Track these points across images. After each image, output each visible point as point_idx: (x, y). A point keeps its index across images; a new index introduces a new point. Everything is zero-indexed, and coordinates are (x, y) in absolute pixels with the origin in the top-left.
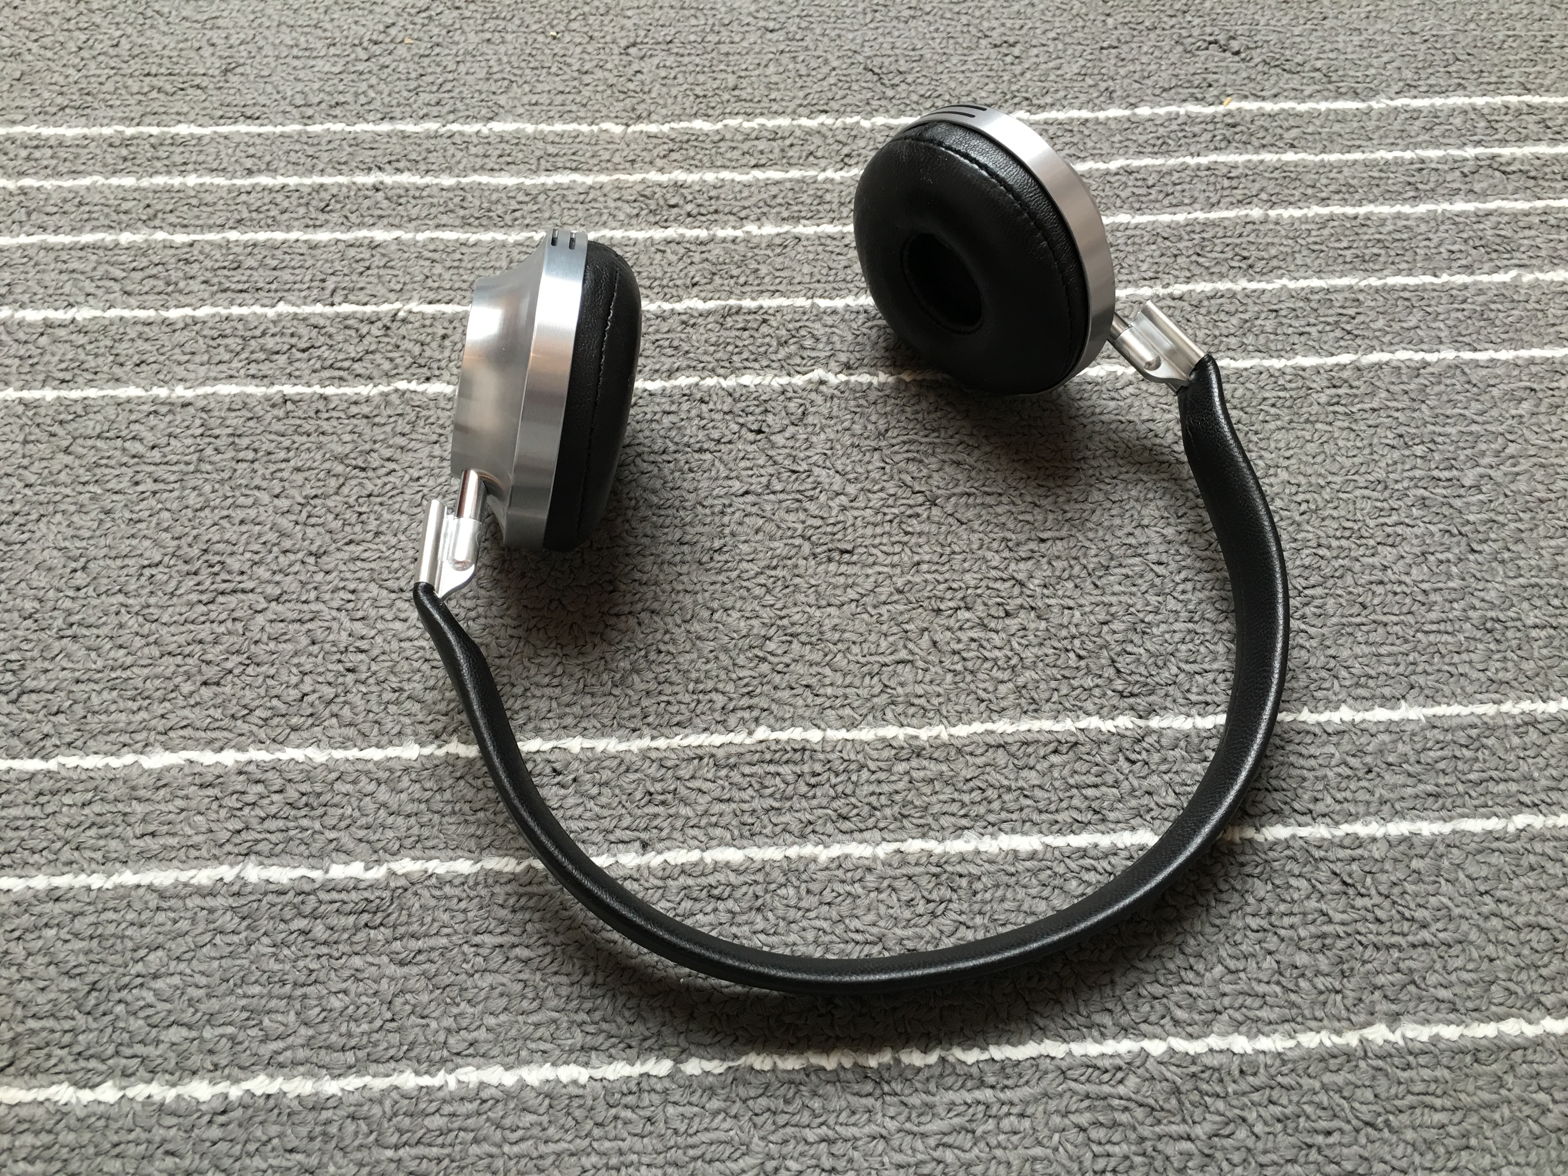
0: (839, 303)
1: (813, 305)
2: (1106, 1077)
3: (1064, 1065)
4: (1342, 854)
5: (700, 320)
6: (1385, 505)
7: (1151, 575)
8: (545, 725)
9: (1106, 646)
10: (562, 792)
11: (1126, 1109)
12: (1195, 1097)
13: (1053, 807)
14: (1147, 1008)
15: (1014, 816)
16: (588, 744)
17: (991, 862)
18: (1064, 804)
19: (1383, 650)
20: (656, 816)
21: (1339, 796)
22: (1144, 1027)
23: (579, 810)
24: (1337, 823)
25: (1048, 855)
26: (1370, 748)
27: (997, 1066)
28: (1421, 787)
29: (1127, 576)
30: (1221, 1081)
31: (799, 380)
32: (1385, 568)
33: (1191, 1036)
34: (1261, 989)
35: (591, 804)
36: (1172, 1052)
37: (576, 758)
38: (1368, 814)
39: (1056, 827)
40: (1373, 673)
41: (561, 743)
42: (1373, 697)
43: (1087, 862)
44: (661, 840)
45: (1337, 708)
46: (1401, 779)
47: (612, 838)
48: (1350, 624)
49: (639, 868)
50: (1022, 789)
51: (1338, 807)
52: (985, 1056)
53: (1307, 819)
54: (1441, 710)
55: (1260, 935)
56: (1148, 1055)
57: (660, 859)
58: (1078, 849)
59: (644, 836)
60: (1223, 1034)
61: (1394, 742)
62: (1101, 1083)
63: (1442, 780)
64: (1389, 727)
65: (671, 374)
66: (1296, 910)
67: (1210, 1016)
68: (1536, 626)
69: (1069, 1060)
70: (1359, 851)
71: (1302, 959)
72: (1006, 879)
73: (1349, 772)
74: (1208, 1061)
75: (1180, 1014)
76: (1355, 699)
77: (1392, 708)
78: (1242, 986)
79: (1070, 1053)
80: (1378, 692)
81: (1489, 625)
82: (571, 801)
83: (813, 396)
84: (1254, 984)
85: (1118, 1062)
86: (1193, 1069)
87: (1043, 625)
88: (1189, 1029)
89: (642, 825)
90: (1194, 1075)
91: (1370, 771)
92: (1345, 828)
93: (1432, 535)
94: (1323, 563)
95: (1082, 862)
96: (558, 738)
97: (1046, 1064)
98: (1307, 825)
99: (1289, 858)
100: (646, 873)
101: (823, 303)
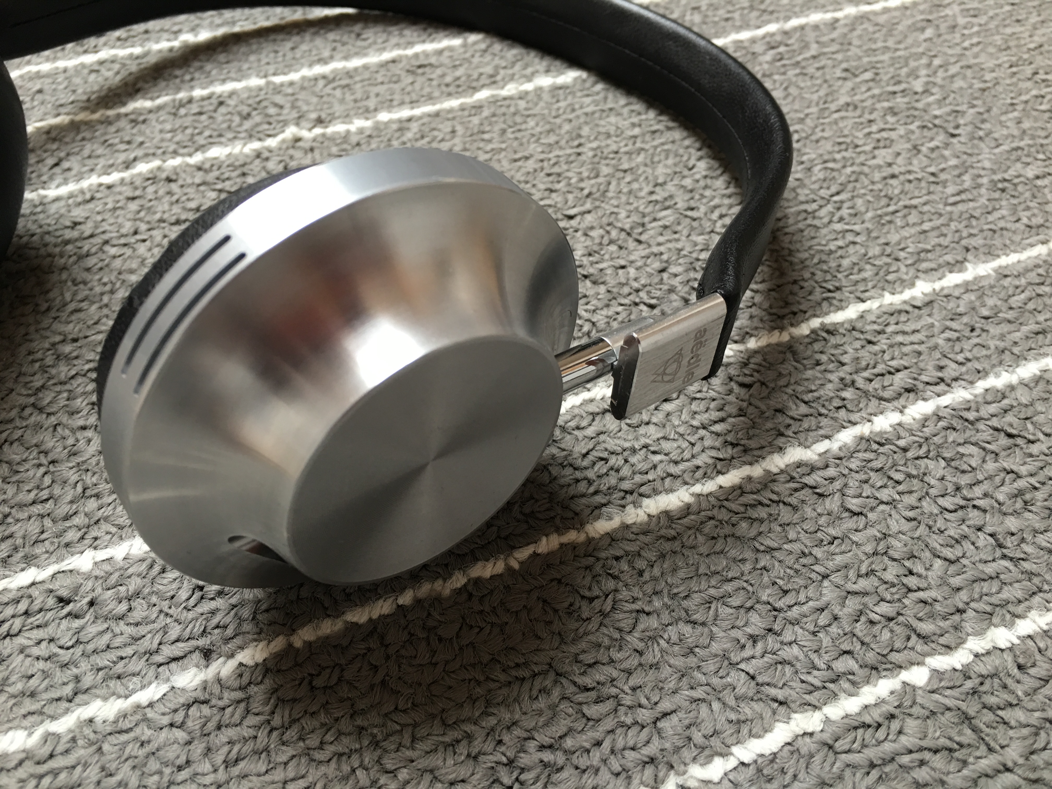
0: (294, 76)
1: (268, 83)
2: (881, 734)
3: (827, 737)
4: (992, 409)
5: (151, 116)
6: (862, 120)
7: (688, 221)
8: (39, 550)
9: (671, 290)
10: (77, 623)
11: (922, 763)
12: (988, 716)
13: (687, 455)
14: (886, 635)
15: (650, 477)
16: (102, 555)
17: (645, 533)
18: (697, 448)
19: (926, 226)
20: (213, 612)
21: (960, 358)
22: (894, 657)
23: (106, 638)
24: (972, 383)
25: (704, 506)
26: (961, 309)
27: (752, 770)
28: (1025, 329)
29: (665, 227)
30: (1005, 687)
31: (272, 143)
32: (890, 165)
33: (949, 648)
34: (990, 569)
35: (121, 627)
36: (936, 674)
37: (88, 576)
38: (994, 366)
39: (699, 474)
40: (929, 247)
41: (64, 565)
42: (940, 266)
43: (749, 498)
44: (227, 640)
45: (913, 285)
46: (1005, 328)
47: (158, 659)
48: (886, 214)
49: (205, 686)
50: (646, 446)
51: (964, 369)
52: (732, 763)
53: (942, 387)
54: (1004, 261)
55: (960, 513)
56: (914, 688)
57: (232, 664)
58: (733, 488)
59: (201, 642)
60: (980, 633)
61: (980, 297)
62: (879, 743)
63: (1041, 318)
64: (967, 287)
65: (128, 165)
66: (980, 477)
67: (957, 617)
68: (1038, 177)
69: (830, 730)
70: (1006, 402)
71: (1012, 523)
72: (667, 546)
73: (956, 335)
74: (982, 669)
75: (926, 627)
76: (926, 272)
77: (960, 271)
78: (969, 575)
79: (827, 721)
80: (941, 260)
81: (1000, 185)
82: (93, 630)
83: (291, 152)
84: (981, 566)
85: (886, 708)
86: (969, 684)
87: (602, 289)
88: (942, 640)
89: (198, 629)
90: (974, 692)
91: (973, 330)
92: (981, 385)
93: (913, 132)
94: (835, 174)
95: (743, 500)
96: (60, 559)
97: (806, 745)
98: (945, 393)
99: (946, 429)
100: (216, 690)
101: (278, 79)
